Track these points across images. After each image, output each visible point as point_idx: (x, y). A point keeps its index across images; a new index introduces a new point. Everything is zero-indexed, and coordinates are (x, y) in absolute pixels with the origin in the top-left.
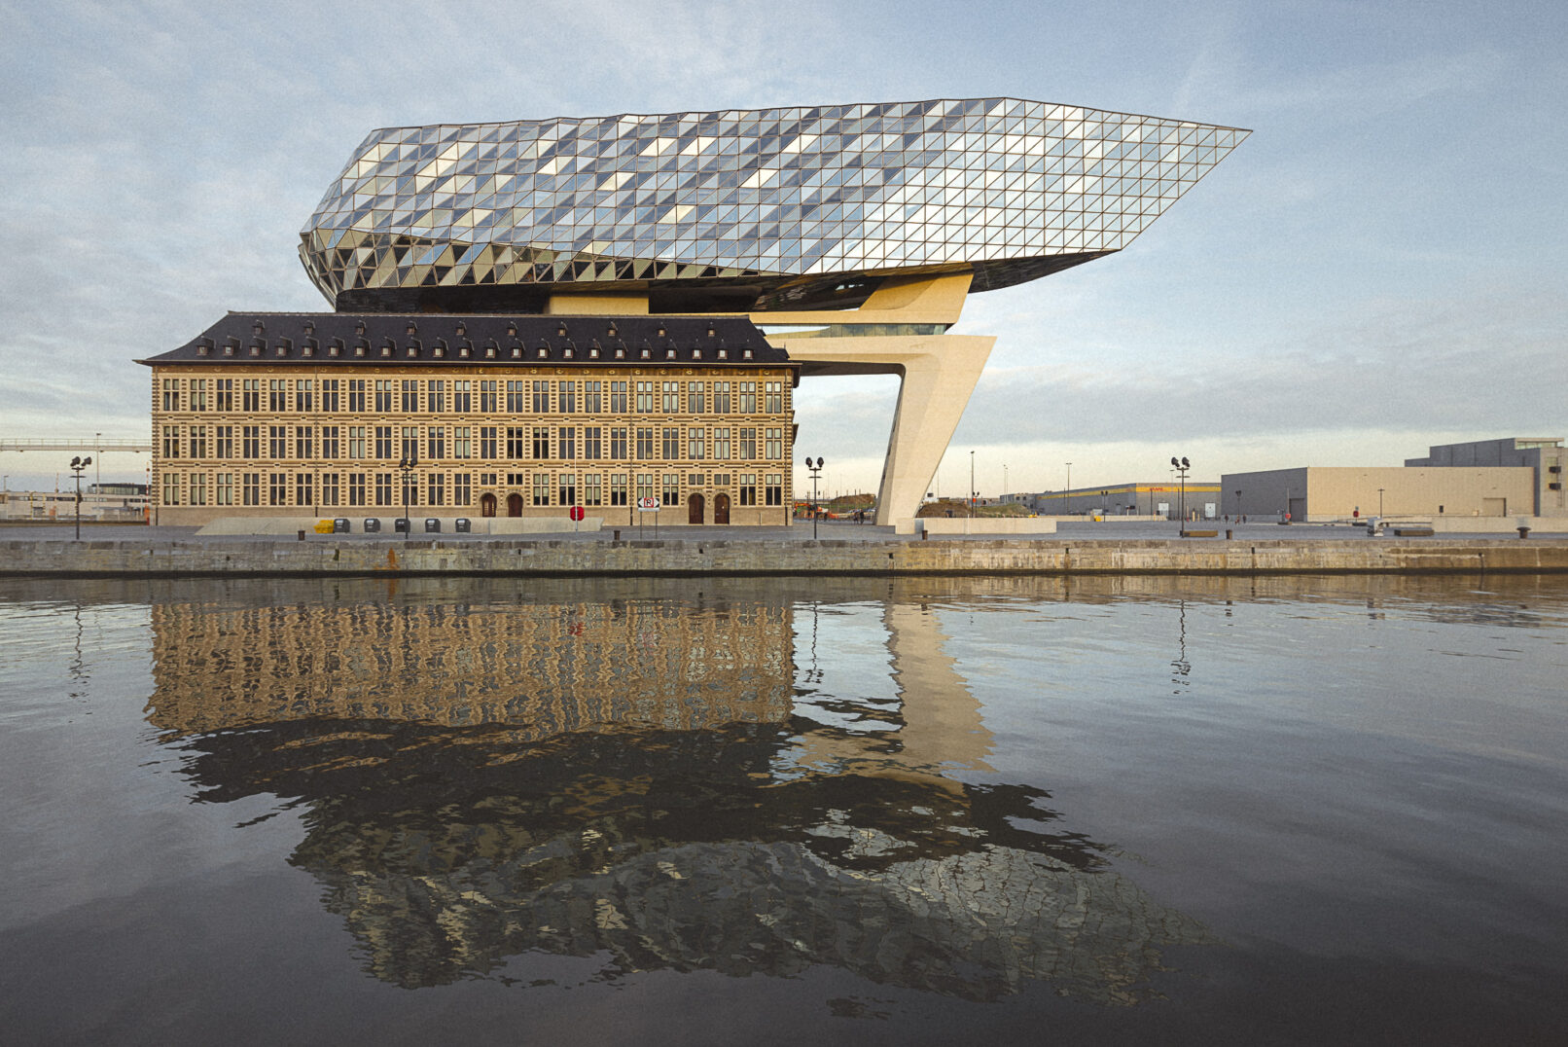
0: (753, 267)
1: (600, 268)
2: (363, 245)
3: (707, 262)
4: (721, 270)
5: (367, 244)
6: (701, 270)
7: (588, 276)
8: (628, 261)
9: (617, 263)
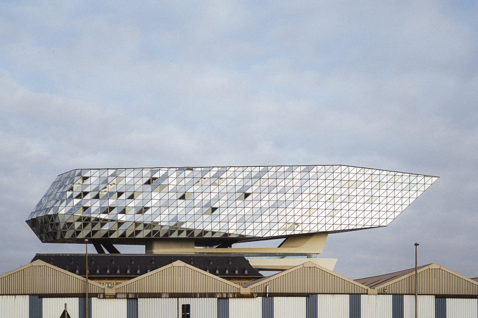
0: (243, 234)
1: (180, 232)
2: (77, 221)
3: (224, 231)
4: (230, 234)
5: (79, 220)
6: (222, 234)
7: (175, 235)
8: (192, 230)
9: (187, 231)
